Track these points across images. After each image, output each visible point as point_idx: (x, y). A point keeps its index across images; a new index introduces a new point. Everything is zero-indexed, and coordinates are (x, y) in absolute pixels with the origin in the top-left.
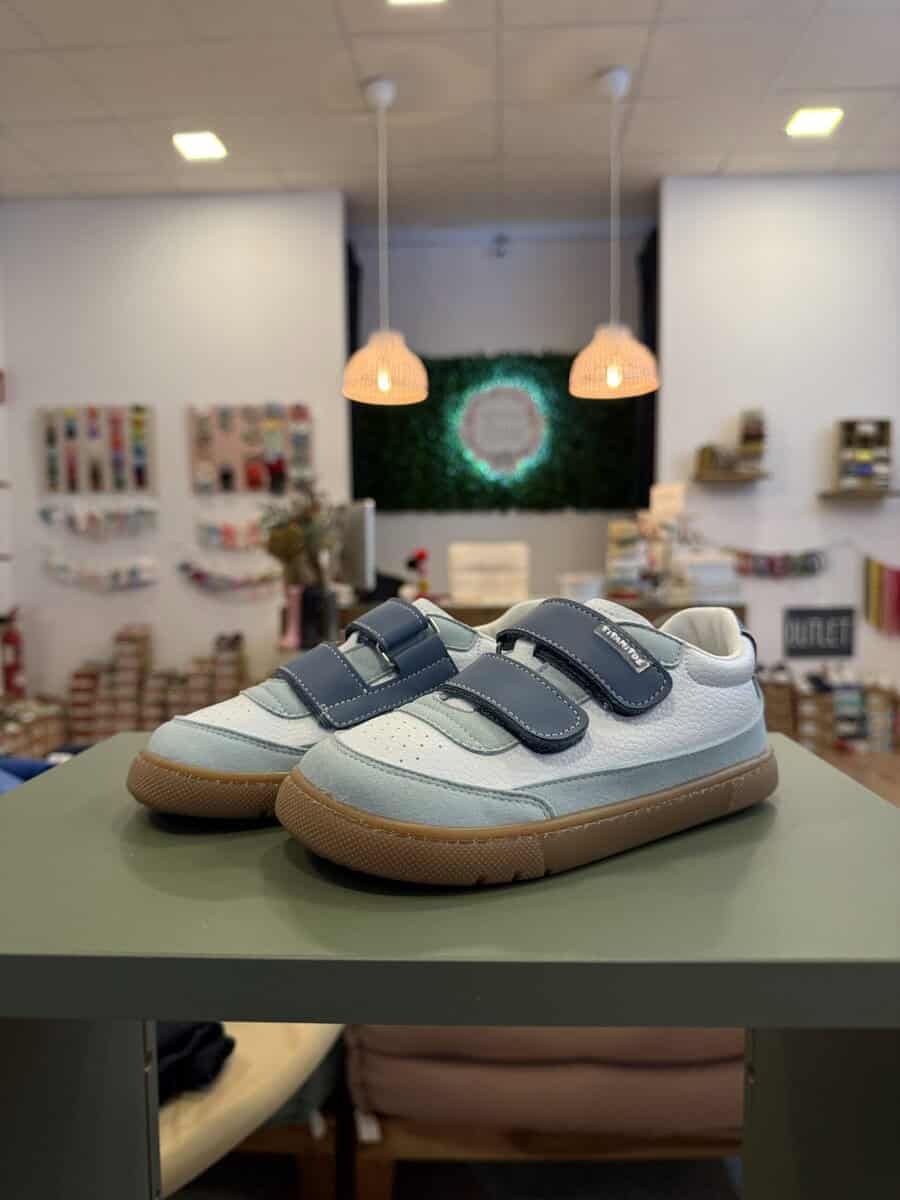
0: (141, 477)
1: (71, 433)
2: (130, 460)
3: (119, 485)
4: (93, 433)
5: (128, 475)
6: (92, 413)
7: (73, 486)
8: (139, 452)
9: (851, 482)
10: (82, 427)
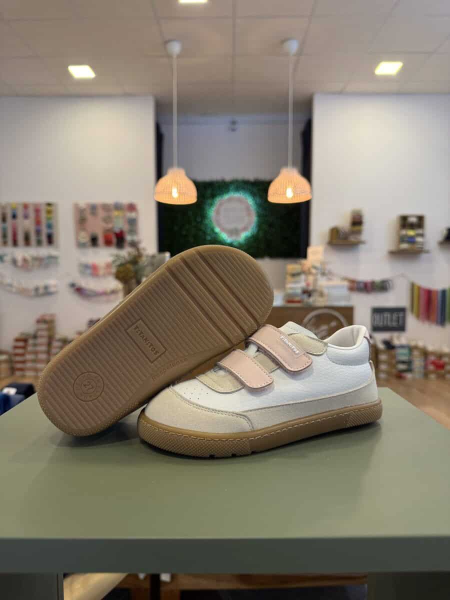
0: (50, 239)
1: (14, 216)
2: (45, 231)
3: (39, 243)
4: (26, 217)
5: (44, 238)
6: (26, 206)
7: (15, 243)
8: (50, 226)
9: (405, 246)
10: (20, 213)
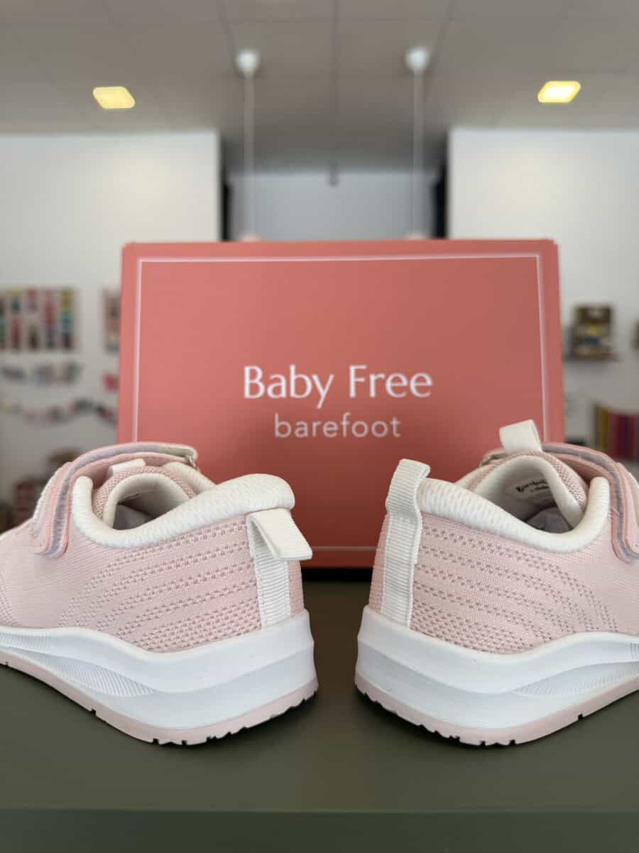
0: (68, 342)
1: (16, 307)
2: (59, 328)
3: (51, 345)
4: (33, 307)
5: (58, 339)
6: (32, 293)
7: (16, 345)
8: (68, 321)
9: (583, 351)
10: (24, 302)
